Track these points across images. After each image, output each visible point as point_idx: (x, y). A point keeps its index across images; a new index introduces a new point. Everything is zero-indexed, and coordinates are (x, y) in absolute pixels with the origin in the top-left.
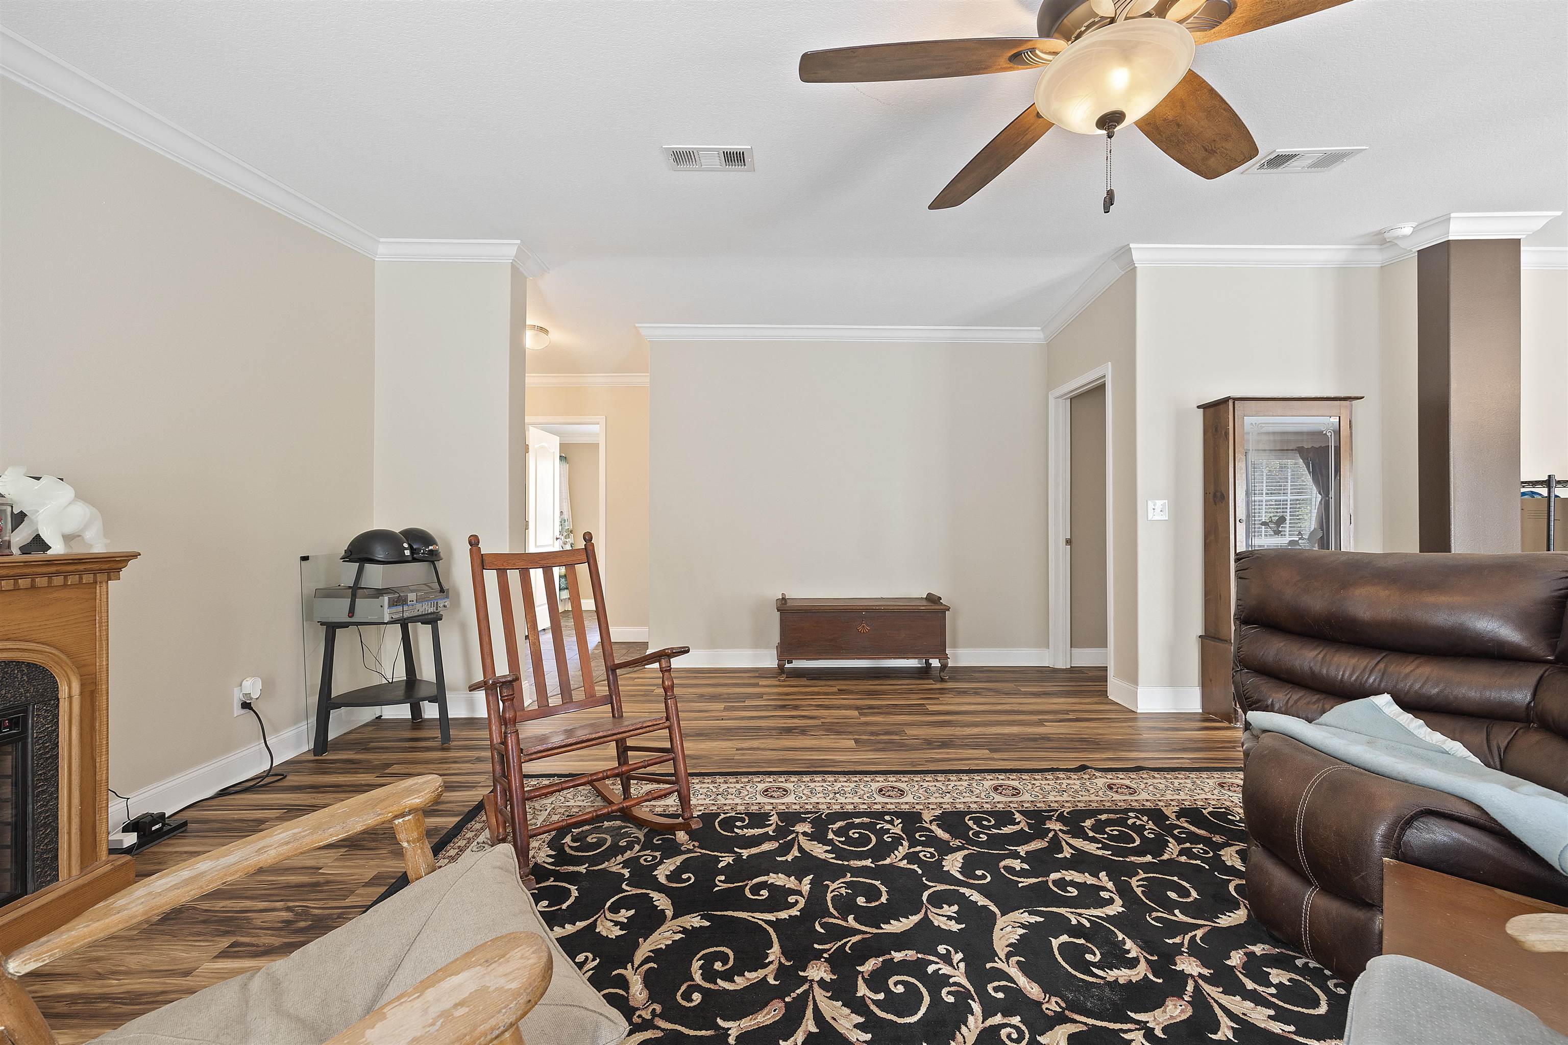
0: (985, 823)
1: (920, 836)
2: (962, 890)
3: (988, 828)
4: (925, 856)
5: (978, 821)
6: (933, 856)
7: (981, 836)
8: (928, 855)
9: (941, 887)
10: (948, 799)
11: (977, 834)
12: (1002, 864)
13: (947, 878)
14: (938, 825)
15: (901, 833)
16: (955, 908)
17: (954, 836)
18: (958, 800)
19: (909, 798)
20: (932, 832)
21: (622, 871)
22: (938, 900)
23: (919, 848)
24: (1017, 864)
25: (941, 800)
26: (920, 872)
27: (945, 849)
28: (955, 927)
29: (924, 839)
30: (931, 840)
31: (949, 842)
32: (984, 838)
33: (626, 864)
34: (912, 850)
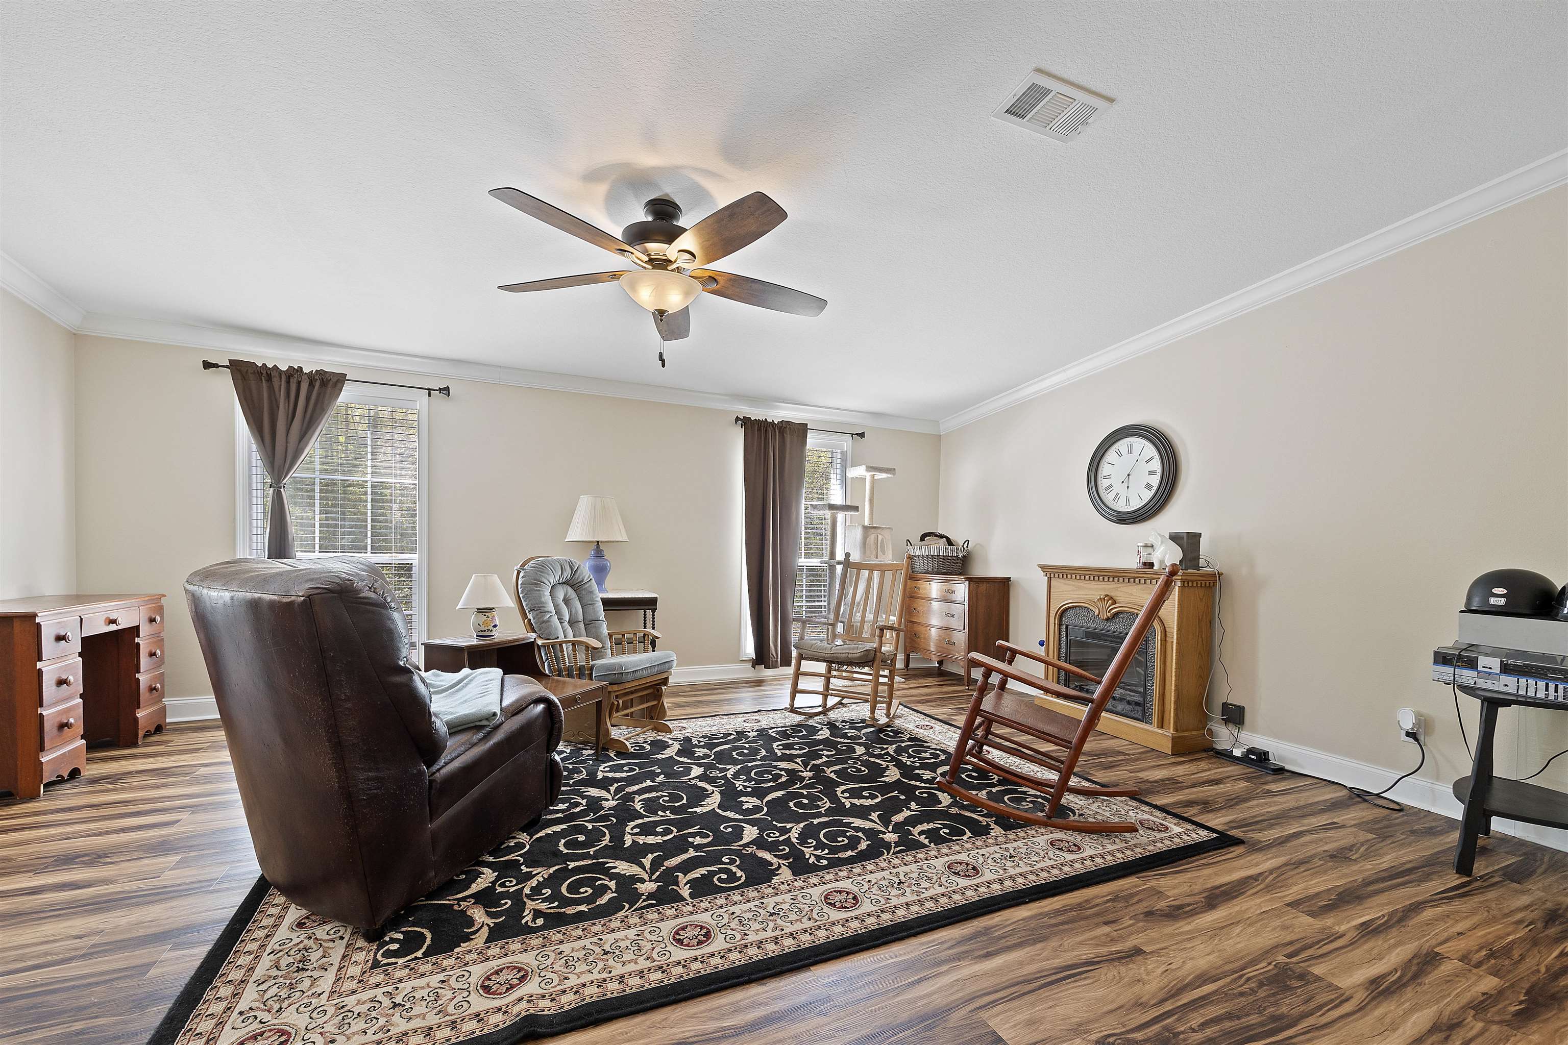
0: (724, 876)
1: (784, 849)
2: (741, 817)
3: (721, 871)
4: (774, 834)
5: (732, 877)
6: (768, 835)
7: (728, 861)
8: (772, 835)
9: (757, 816)
10: (770, 902)
11: (732, 862)
12: (710, 839)
13: (752, 823)
14: (771, 864)
15: (803, 849)
16: (744, 807)
17: (752, 855)
18: (757, 903)
19: (817, 893)
20: (775, 856)
22: (757, 809)
23: (781, 839)
24: (698, 841)
25: (778, 899)
26: (774, 823)
27: (759, 843)
28: (743, 799)
29: (780, 848)
30: (772, 847)
31: (757, 849)
32: (725, 859)
34: (787, 836)
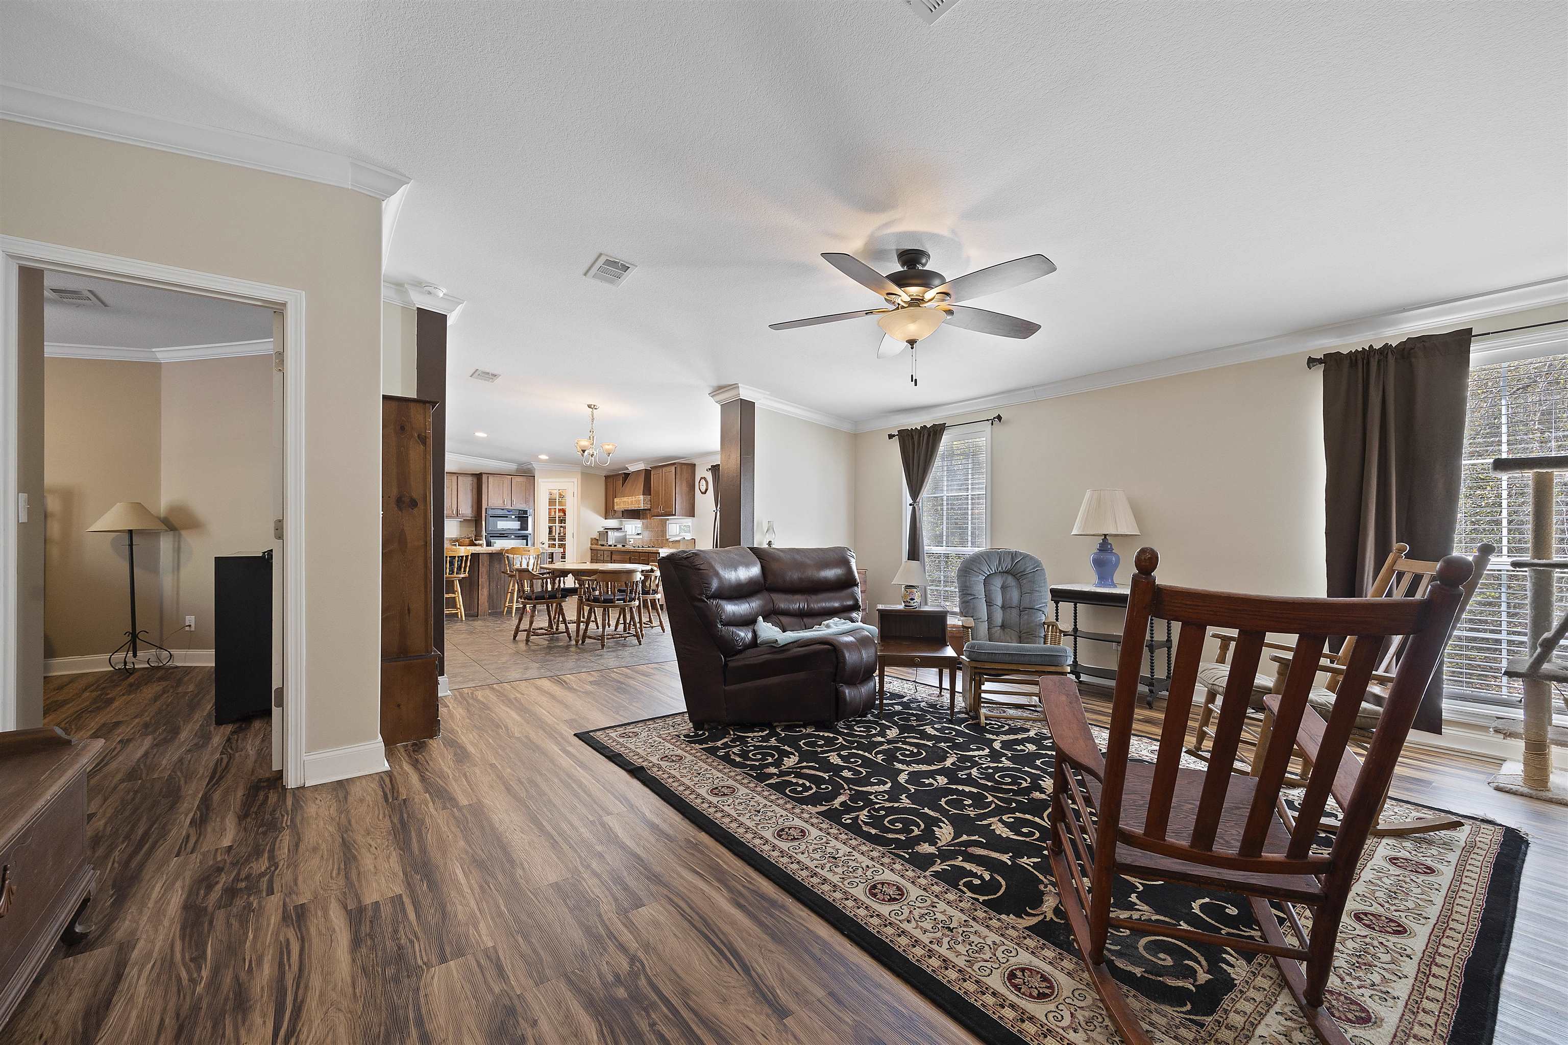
21: (1138, 902)
33: (1131, 907)
